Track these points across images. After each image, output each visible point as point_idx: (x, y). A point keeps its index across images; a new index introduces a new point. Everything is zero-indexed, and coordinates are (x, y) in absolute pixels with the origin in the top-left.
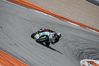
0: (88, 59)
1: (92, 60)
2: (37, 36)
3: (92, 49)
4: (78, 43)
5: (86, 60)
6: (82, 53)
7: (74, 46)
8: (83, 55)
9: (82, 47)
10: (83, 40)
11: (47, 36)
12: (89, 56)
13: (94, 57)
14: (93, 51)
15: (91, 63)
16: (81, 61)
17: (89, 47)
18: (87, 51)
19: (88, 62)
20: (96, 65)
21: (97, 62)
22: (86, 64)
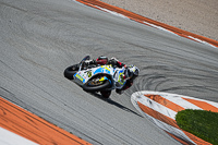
0: (149, 90)
2: (83, 76)
3: (157, 67)
4: (126, 56)
5: (143, 92)
10: (136, 48)
11: (109, 76)
12: (150, 84)
13: (162, 87)
14: (160, 72)
15: (154, 98)
16: (134, 96)
17: (150, 64)
18: (145, 72)
19: (149, 96)
20: (165, 103)
21: (169, 96)
22: (145, 102)
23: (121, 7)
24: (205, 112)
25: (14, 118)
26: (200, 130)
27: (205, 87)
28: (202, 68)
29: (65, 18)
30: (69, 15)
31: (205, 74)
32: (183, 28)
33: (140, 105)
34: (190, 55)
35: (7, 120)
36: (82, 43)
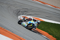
1: (25, 16)
2: (25, 24)
3: (25, 9)
4: (17, 6)
5: (22, 16)
7: (14, 7)
8: (20, 13)
9: (19, 8)
12: (23, 13)
13: (27, 14)
14: (26, 10)
16: (19, 17)
18: (22, 10)
22: (22, 18)
27: (38, 14)
28: (38, 9)
31: (39, 10)
34: (34, 5)
36: (4, 2)
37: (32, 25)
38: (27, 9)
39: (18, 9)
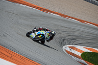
0: (70, 45)
1: (73, 46)
2: (33, 35)
3: (72, 35)
4: (60, 31)
5: (68, 46)
6: (64, 39)
8: (65, 42)
9: (63, 34)
10: (64, 28)
12: (70, 42)
13: (75, 43)
14: (74, 37)
15: (72, 48)
16: (64, 47)
18: (68, 37)
19: (70, 47)
20: (77, 50)
21: (78, 47)
22: (68, 49)
23: (57, 12)
24: (93, 53)
25: (16, 58)
26: (91, 60)
28: (91, 35)
29: (34, 17)
30: (36, 16)
31: (92, 37)
32: (83, 19)
33: (66, 51)
34: (85, 30)
35: (13, 59)
37: (41, 36)
38: (76, 36)
39: (62, 36)
